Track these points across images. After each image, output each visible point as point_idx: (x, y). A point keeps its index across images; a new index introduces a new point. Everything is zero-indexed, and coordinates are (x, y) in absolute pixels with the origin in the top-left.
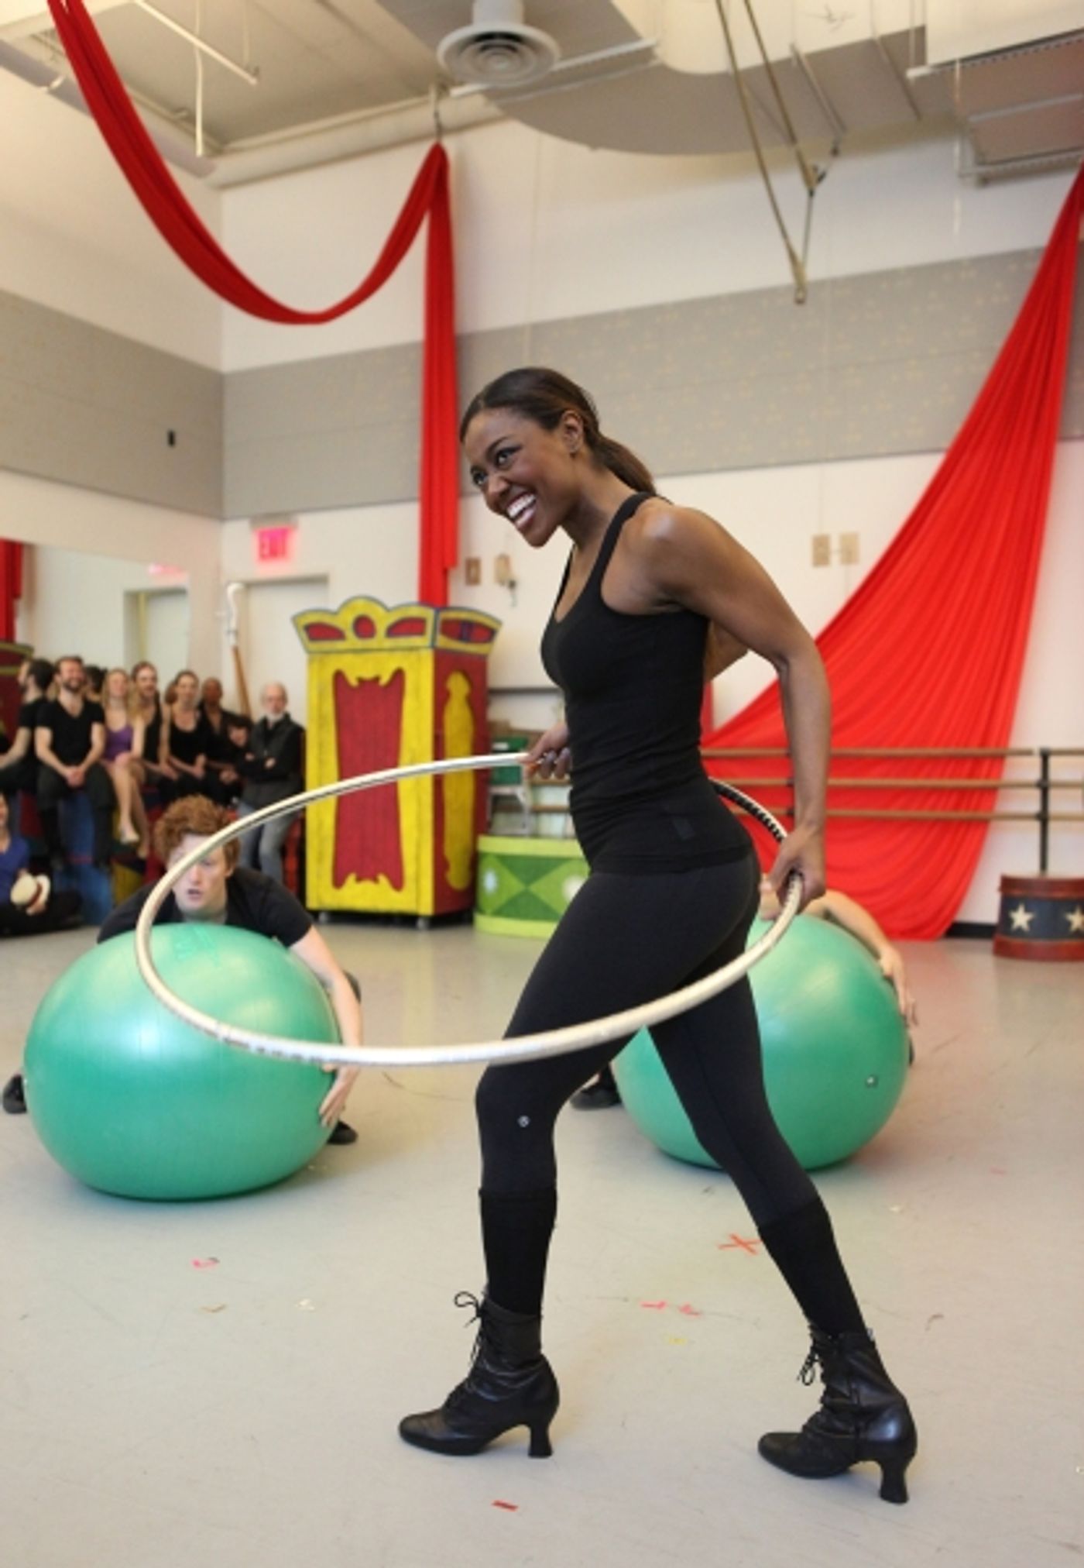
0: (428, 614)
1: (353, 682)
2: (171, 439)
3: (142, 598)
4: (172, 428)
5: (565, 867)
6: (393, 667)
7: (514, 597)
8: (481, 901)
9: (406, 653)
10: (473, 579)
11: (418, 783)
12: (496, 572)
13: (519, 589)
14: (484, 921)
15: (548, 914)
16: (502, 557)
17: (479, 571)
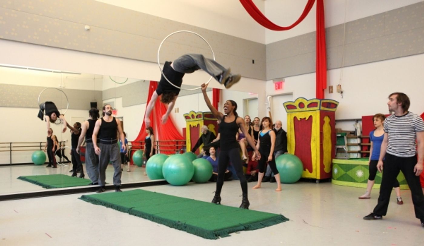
0: (318, 101)
1: (299, 119)
2: (253, 62)
3: (247, 100)
4: (254, 59)
5: (357, 167)
6: (309, 115)
7: (342, 96)
8: (334, 176)
9: (312, 111)
10: (331, 91)
11: (316, 145)
12: (337, 90)
13: (344, 94)
14: (334, 181)
15: (352, 180)
16: (339, 85)
17: (332, 89)
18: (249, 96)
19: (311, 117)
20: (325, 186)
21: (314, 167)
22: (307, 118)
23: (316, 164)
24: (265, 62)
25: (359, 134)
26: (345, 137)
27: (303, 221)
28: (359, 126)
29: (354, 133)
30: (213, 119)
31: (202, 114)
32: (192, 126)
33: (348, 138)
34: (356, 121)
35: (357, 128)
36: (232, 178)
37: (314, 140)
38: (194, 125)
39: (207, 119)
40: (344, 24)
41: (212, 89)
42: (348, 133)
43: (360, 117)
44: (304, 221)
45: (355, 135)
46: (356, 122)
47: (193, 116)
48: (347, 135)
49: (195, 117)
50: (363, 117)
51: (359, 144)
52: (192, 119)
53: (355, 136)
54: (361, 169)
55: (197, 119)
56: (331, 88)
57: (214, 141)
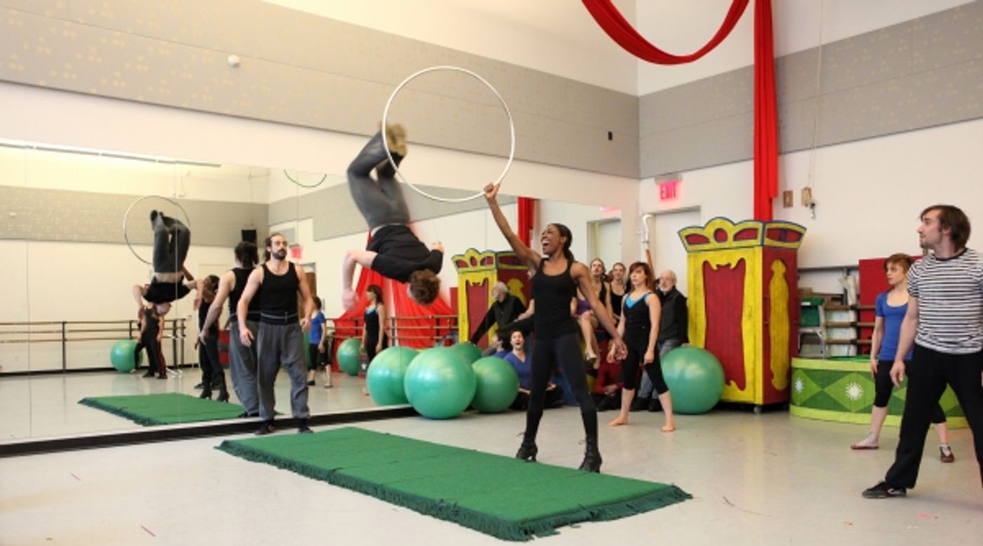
0: (759, 226)
1: (715, 268)
2: (610, 136)
3: (597, 225)
4: (610, 130)
5: (847, 378)
6: (738, 258)
7: (814, 213)
8: (794, 397)
9: (746, 249)
10: (788, 204)
11: (754, 326)
12: (803, 198)
13: (817, 208)
14: (794, 409)
15: (837, 406)
16: (806, 189)
17: (791, 198)
18: (601, 214)
19: (742, 262)
20: (775, 420)
21: (749, 378)
22: (733, 265)
23: (754, 371)
24: (637, 137)
25: (852, 300)
26: (821, 309)
27: (724, 501)
28: (853, 282)
29: (841, 299)
30: (520, 268)
31: (493, 255)
32: (471, 284)
33: (826, 310)
34: (845, 270)
35: (849, 286)
36: (561, 401)
37: (750, 316)
38: (476, 281)
39: (504, 266)
40: (817, 48)
41: (516, 200)
42: (827, 299)
43: (856, 263)
44: (727, 501)
45: (842, 304)
46: (845, 275)
47: (473, 260)
48: (824, 304)
49: (479, 264)
50: (862, 262)
51: (852, 325)
52: (471, 268)
53: (844, 306)
54: (857, 382)
55: (483, 268)
56: (788, 195)
57: (522, 317)
